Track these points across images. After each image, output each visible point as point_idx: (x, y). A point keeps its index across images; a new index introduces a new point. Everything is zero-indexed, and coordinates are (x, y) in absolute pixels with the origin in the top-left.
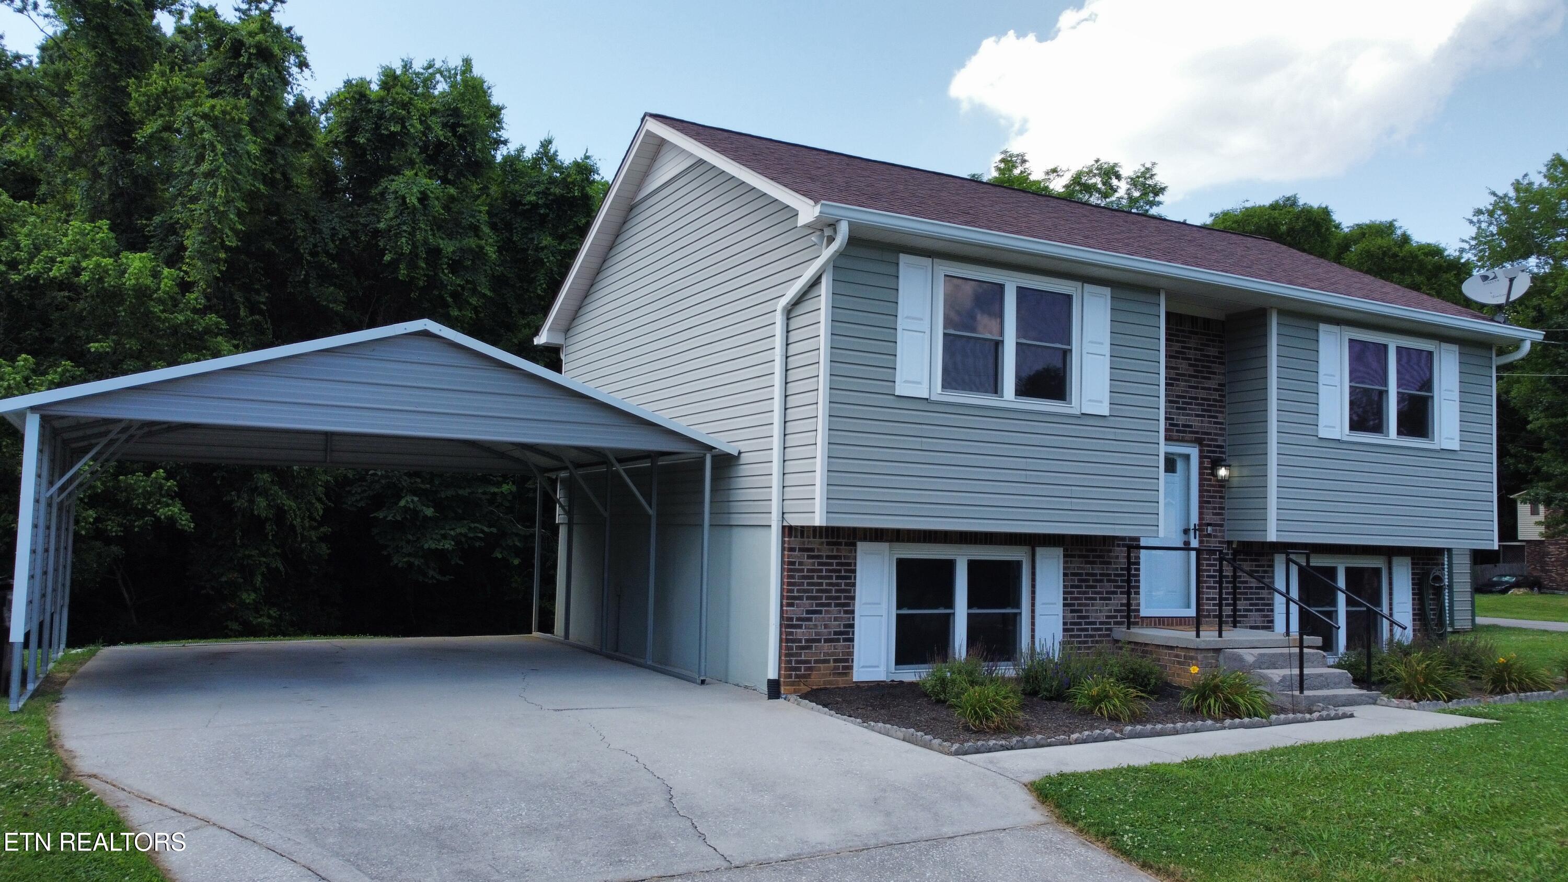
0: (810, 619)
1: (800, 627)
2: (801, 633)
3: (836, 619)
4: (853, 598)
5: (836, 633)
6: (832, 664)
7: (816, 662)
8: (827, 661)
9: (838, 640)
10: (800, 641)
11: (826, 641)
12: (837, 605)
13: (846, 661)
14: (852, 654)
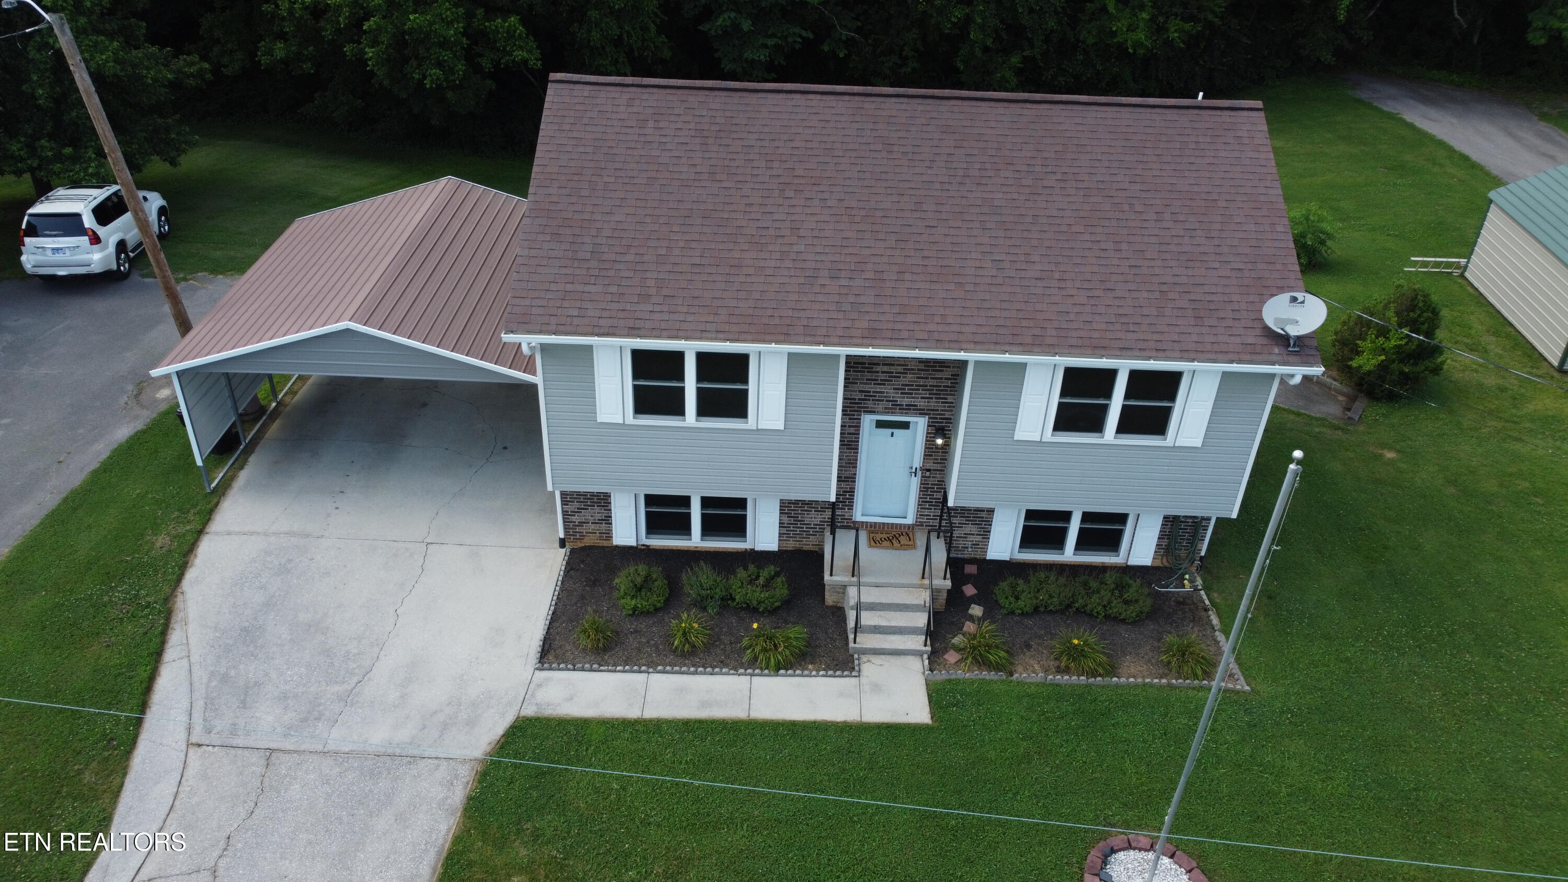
0: (581, 512)
1: (574, 515)
2: (576, 519)
3: (598, 513)
4: (610, 503)
5: (599, 520)
6: (598, 534)
7: (586, 533)
8: (596, 533)
9: (602, 523)
10: (575, 522)
11: (592, 523)
12: (598, 506)
13: (609, 533)
14: (612, 530)
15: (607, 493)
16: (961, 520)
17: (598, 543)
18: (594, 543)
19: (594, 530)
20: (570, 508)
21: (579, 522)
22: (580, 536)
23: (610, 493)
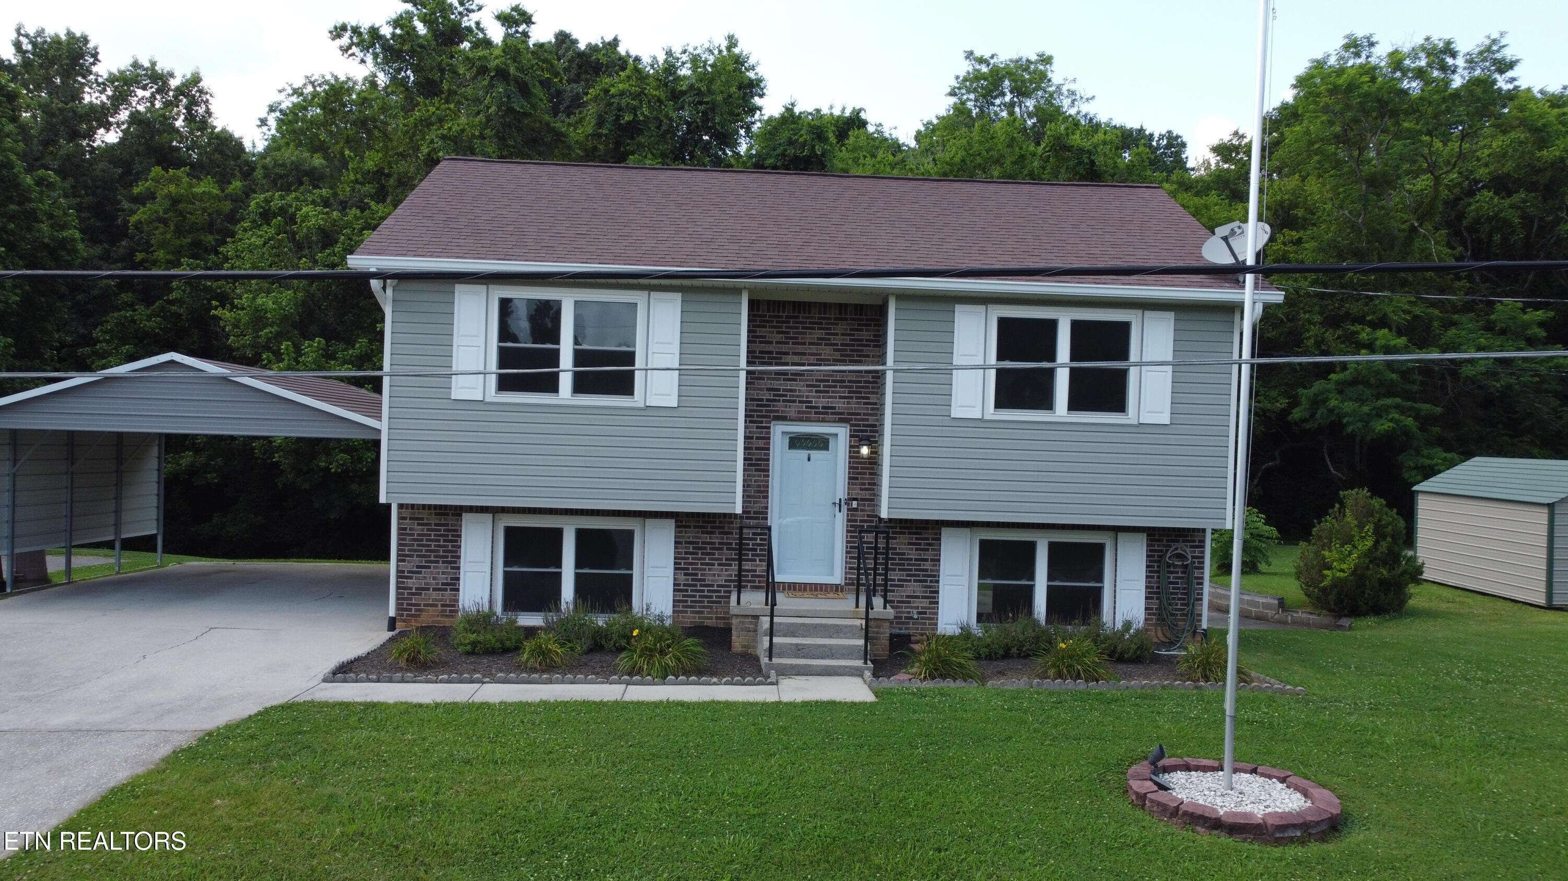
1: (411, 578)
2: (412, 583)
3: (443, 573)
4: (459, 557)
5: (443, 584)
6: (439, 608)
7: (425, 605)
8: (436, 606)
9: (446, 590)
10: (411, 588)
11: (434, 590)
12: (444, 562)
13: (454, 606)
14: (458, 588)
15: (456, 541)
16: (901, 575)
17: (438, 622)
18: (433, 622)
19: (436, 600)
20: (407, 566)
21: (417, 589)
22: (416, 610)
23: (460, 536)
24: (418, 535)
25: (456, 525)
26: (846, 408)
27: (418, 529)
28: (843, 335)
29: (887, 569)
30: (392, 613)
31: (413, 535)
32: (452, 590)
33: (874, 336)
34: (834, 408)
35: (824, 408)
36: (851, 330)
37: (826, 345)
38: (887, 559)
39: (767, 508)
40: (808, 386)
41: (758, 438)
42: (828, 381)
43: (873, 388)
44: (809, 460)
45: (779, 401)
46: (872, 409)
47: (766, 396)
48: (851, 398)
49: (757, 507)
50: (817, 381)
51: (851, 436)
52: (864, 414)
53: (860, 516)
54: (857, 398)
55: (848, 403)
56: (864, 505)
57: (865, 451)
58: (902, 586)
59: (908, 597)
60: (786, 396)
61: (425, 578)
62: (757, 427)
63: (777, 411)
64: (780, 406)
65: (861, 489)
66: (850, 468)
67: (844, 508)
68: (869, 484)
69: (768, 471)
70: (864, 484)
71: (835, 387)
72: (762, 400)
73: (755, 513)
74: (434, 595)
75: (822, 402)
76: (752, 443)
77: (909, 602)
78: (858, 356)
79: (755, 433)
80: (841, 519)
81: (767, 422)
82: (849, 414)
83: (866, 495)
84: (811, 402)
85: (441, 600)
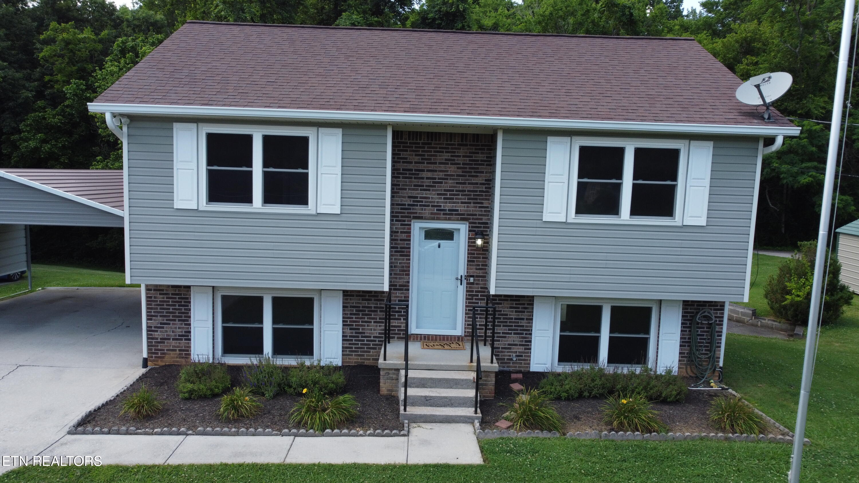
0: (163, 328)
1: (157, 331)
2: (158, 335)
3: (179, 328)
4: (190, 317)
5: (179, 336)
6: (178, 352)
7: (168, 350)
8: (175, 350)
9: (181, 340)
10: (157, 339)
11: (173, 339)
12: (179, 320)
13: (187, 350)
14: (190, 347)
15: (188, 306)
16: (504, 330)
17: (177, 362)
18: (174, 361)
19: (175, 346)
20: (154, 323)
21: (161, 339)
22: (162, 354)
23: (190, 302)
24: (160, 301)
25: (186, 295)
26: (467, 211)
27: (160, 298)
28: (464, 156)
29: (494, 326)
30: (145, 355)
31: (157, 301)
32: (186, 340)
33: (487, 157)
34: (457, 210)
35: (449, 210)
36: (470, 153)
37: (452, 164)
38: (494, 318)
39: (408, 282)
40: (438, 194)
41: (402, 232)
42: (453, 191)
43: (486, 195)
44: (439, 247)
45: (417, 205)
46: (485, 211)
47: (407, 201)
48: (470, 203)
49: (401, 282)
50: (445, 190)
51: (470, 231)
52: (479, 215)
53: (476, 288)
54: (474, 203)
55: (468, 207)
56: (479, 280)
57: (479, 242)
58: (505, 337)
59: (509, 345)
60: (422, 202)
61: (166, 331)
62: (402, 225)
63: (416, 213)
64: (418, 209)
65: (476, 269)
66: (468, 254)
67: (464, 282)
68: (483, 265)
69: (409, 256)
70: (479, 265)
71: (458, 195)
72: (405, 205)
73: (400, 286)
74: (173, 343)
75: (448, 206)
76: (397, 236)
77: (510, 348)
78: (475, 172)
79: (400, 228)
80: (461, 290)
81: (408, 221)
82: (468, 215)
83: (480, 273)
84: (440, 206)
85: (178, 347)
